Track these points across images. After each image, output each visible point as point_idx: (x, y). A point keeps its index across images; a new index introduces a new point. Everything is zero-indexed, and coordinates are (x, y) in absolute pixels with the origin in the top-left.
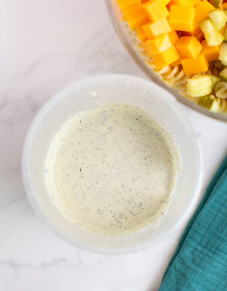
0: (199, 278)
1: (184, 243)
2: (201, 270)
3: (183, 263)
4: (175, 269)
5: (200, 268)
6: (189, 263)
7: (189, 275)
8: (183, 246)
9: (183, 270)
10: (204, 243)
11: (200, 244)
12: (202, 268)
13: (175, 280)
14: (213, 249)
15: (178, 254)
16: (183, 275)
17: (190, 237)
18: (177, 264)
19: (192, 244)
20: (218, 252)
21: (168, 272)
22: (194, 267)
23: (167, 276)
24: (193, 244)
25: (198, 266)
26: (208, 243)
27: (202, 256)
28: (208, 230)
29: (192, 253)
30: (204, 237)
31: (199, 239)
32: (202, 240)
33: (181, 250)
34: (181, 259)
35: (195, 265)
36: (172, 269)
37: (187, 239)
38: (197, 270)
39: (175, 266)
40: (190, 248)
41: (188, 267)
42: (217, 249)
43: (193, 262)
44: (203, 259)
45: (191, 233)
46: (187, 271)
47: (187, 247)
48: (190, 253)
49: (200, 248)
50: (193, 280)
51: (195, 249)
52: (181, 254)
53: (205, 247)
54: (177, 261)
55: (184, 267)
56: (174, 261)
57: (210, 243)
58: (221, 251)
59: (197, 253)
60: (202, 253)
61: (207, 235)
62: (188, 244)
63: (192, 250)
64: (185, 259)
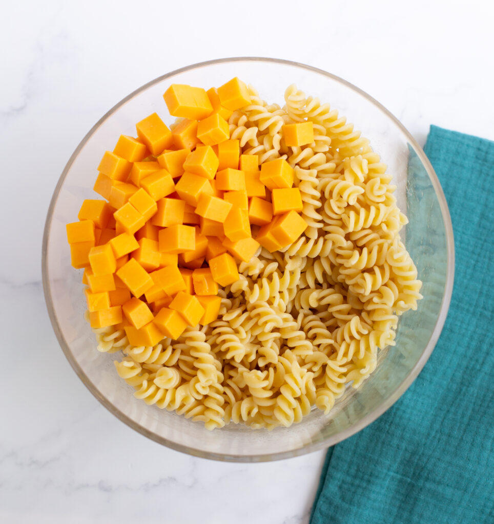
0: (355, 518)
1: (327, 477)
2: (356, 508)
3: (330, 504)
4: (321, 513)
5: (354, 506)
6: (337, 501)
7: (340, 518)
8: (326, 480)
9: (331, 513)
10: (353, 471)
11: (348, 473)
12: (356, 505)
14: (366, 477)
15: (322, 493)
16: (333, 519)
17: (333, 467)
18: (322, 504)
19: (338, 476)
20: (372, 479)
21: (313, 520)
22: (346, 506)
24: (339, 475)
25: (350, 504)
26: (358, 470)
27: (353, 489)
28: (355, 453)
29: (340, 487)
30: (351, 463)
31: (345, 468)
32: (349, 467)
33: (324, 486)
34: (327, 498)
35: (347, 503)
36: (318, 515)
37: (330, 470)
38: (350, 509)
39: (320, 509)
40: (336, 482)
41: (337, 507)
42: (371, 475)
43: (343, 498)
44: (354, 493)
45: (333, 461)
46: (337, 513)
47: (331, 480)
48: (337, 489)
49: (349, 479)
51: (343, 482)
52: (325, 492)
53: (355, 477)
54: (321, 502)
55: (332, 508)
56: (318, 503)
57: (361, 469)
58: (377, 477)
59: (346, 486)
60: (352, 485)
61: (355, 460)
62: (331, 477)
63: (339, 483)
64: (332, 497)
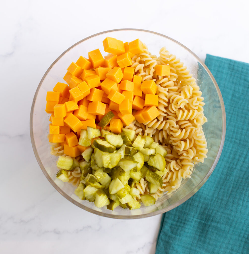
0: (178, 241)
1: (164, 222)
3: (166, 235)
4: (162, 240)
5: (178, 235)
6: (169, 233)
7: (171, 242)
8: (164, 224)
9: (167, 239)
10: (176, 219)
11: (174, 220)
13: (164, 247)
14: (183, 221)
15: (162, 230)
16: (168, 242)
17: (167, 218)
19: (169, 222)
20: (186, 222)
21: (158, 243)
22: (174, 236)
23: (158, 246)
25: (176, 235)
26: (179, 218)
27: (177, 228)
29: (171, 227)
30: (175, 215)
31: (173, 218)
32: (175, 217)
33: (163, 227)
34: (164, 233)
35: (174, 234)
36: (160, 241)
37: (166, 219)
38: (176, 237)
39: (161, 238)
40: (168, 225)
41: (169, 237)
42: (185, 220)
43: (172, 232)
44: (178, 229)
46: (169, 239)
47: (166, 224)
48: (169, 228)
49: (175, 223)
50: (174, 244)
51: (172, 224)
52: (163, 229)
53: (178, 222)
54: (162, 235)
55: (167, 237)
56: (160, 235)
57: (180, 218)
58: (188, 221)
59: (173, 226)
60: (176, 225)
61: (177, 214)
62: (166, 222)
63: (170, 225)
64: (167, 232)
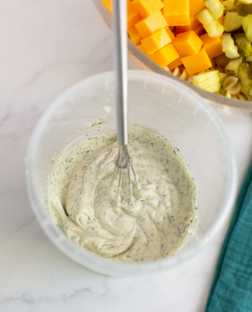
0: (248, 301)
1: (223, 266)
2: (249, 292)
3: (227, 288)
4: (218, 296)
5: (247, 290)
6: (233, 286)
7: (236, 300)
8: (222, 268)
9: (227, 296)
10: (245, 261)
11: (241, 263)
12: (249, 289)
13: (221, 310)
15: (219, 279)
16: (229, 301)
17: (229, 258)
18: (220, 290)
19: (232, 265)
21: (211, 302)
22: (240, 290)
23: (210, 307)
24: (234, 264)
25: (244, 289)
26: (250, 260)
27: (246, 276)
28: (247, 246)
29: (235, 275)
30: (244, 255)
31: (239, 258)
32: (243, 258)
33: (221, 274)
34: (224, 284)
35: (241, 288)
36: (215, 298)
37: (226, 260)
38: (244, 293)
39: (218, 293)
40: (231, 270)
41: (233, 291)
43: (238, 284)
44: (248, 279)
45: (228, 253)
46: (232, 296)
47: (227, 269)
48: (232, 276)
49: (242, 268)
50: (241, 305)
51: (238, 270)
52: (222, 278)
53: (248, 266)
54: (219, 287)
55: (228, 292)
56: (216, 288)
59: (240, 274)
60: (246, 272)
61: (247, 252)
62: (227, 266)
63: (234, 271)
64: (228, 283)
